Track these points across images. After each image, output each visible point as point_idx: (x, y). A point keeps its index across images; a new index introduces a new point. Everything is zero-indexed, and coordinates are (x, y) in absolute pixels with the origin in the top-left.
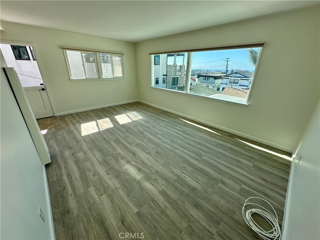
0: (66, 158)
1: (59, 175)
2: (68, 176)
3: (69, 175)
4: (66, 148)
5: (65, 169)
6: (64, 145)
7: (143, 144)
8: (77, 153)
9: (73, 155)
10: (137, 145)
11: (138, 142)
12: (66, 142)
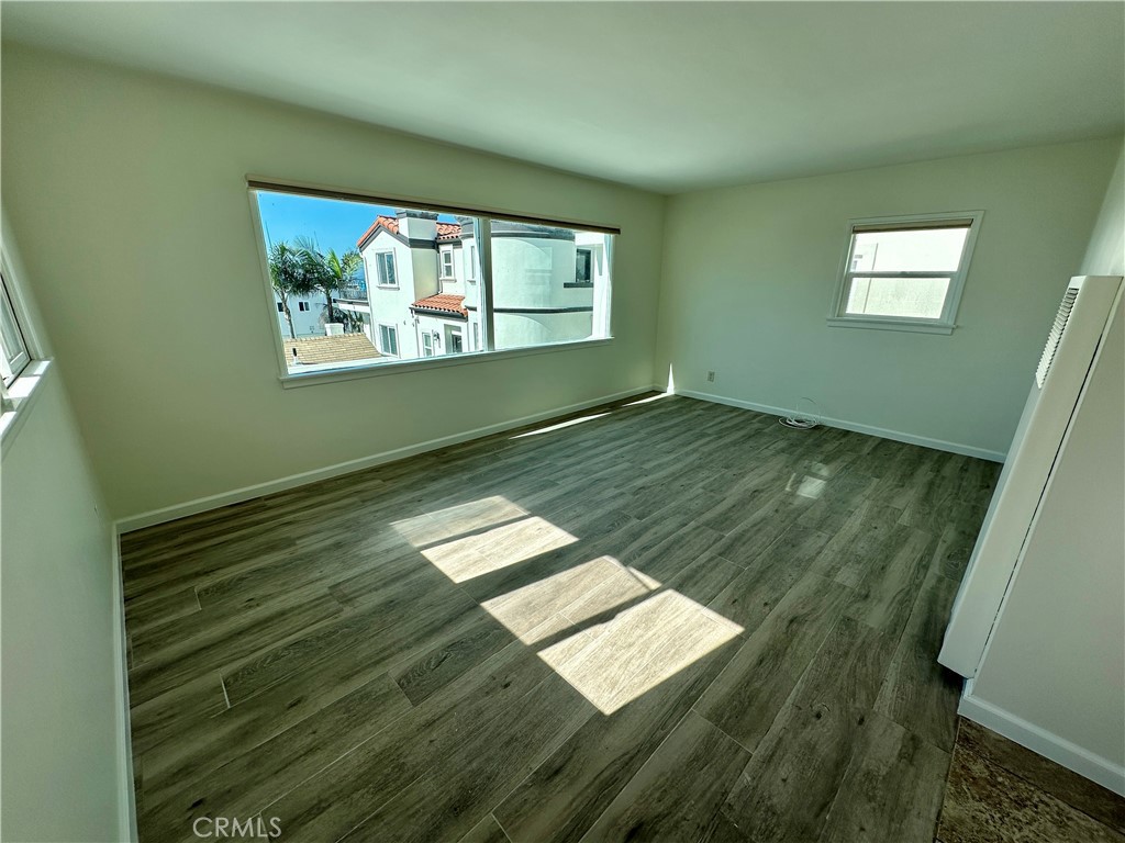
0: (894, 605)
1: (944, 585)
2: (926, 568)
3: (923, 566)
4: (859, 641)
5: (921, 583)
6: (851, 661)
8: (848, 590)
9: (867, 596)
12: (833, 665)
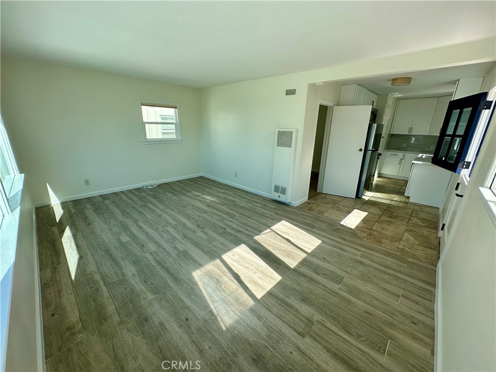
7: (198, 213)
10: (206, 212)
11: (204, 215)
